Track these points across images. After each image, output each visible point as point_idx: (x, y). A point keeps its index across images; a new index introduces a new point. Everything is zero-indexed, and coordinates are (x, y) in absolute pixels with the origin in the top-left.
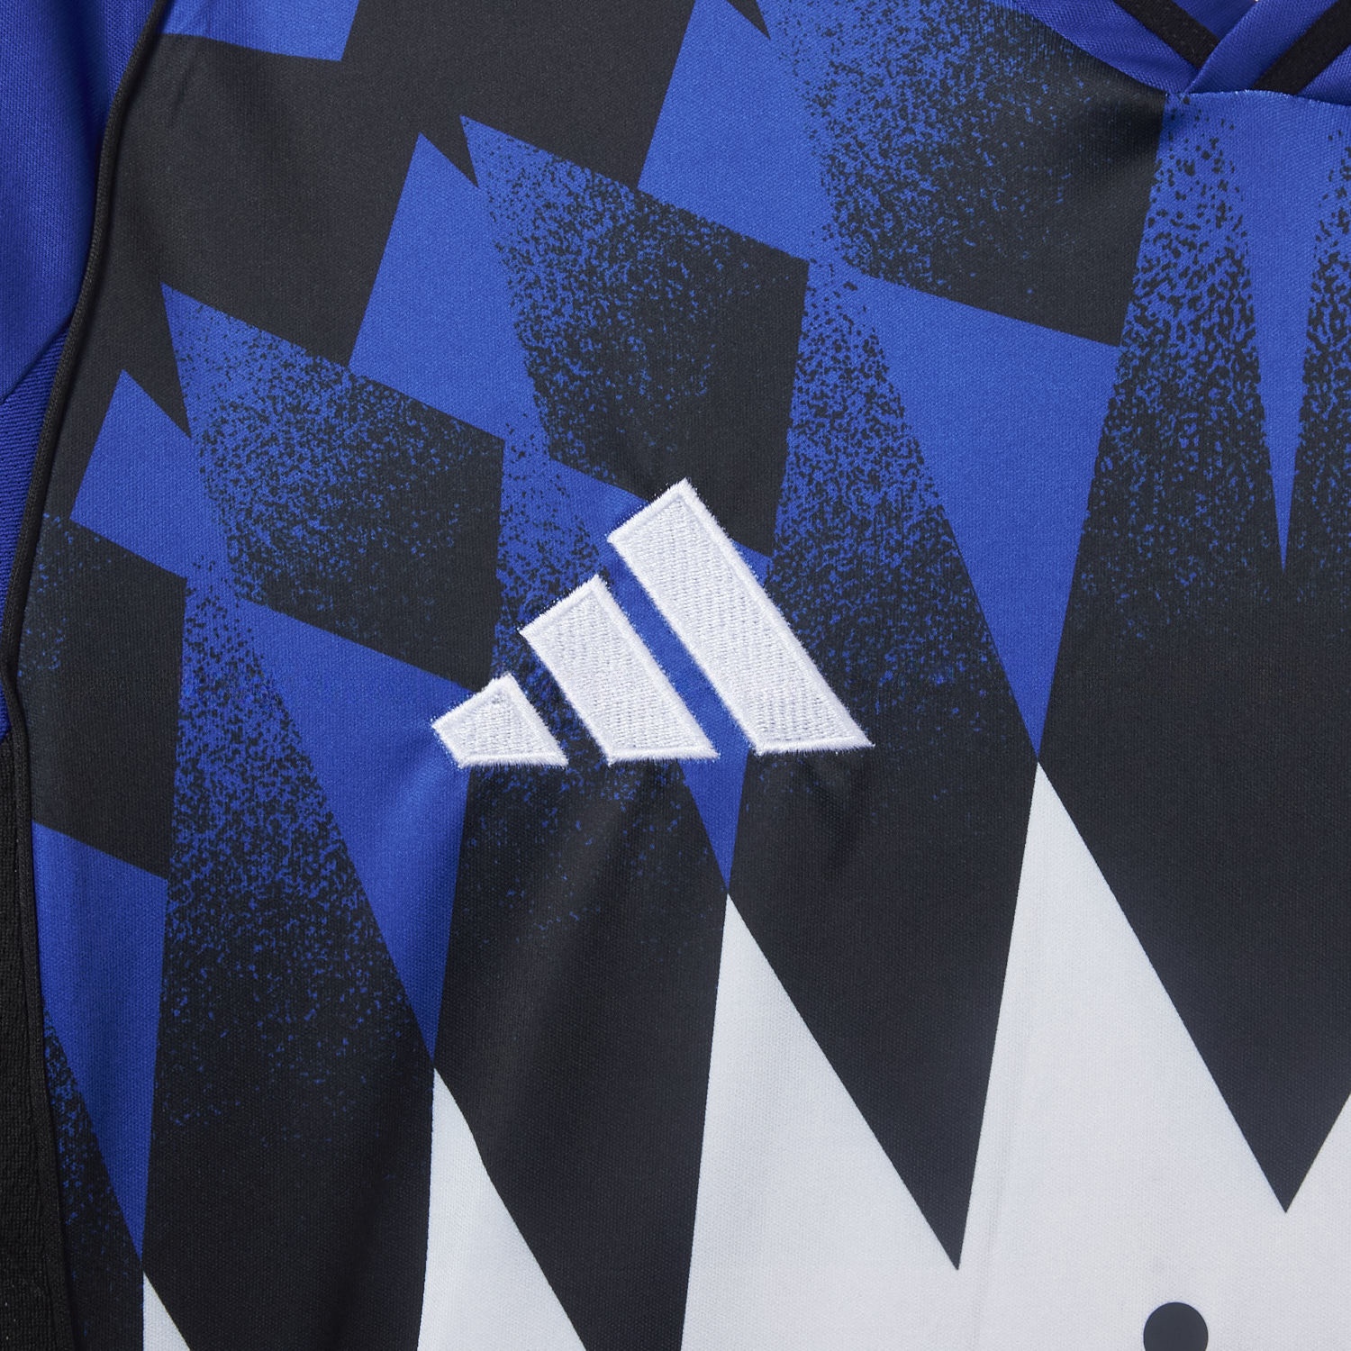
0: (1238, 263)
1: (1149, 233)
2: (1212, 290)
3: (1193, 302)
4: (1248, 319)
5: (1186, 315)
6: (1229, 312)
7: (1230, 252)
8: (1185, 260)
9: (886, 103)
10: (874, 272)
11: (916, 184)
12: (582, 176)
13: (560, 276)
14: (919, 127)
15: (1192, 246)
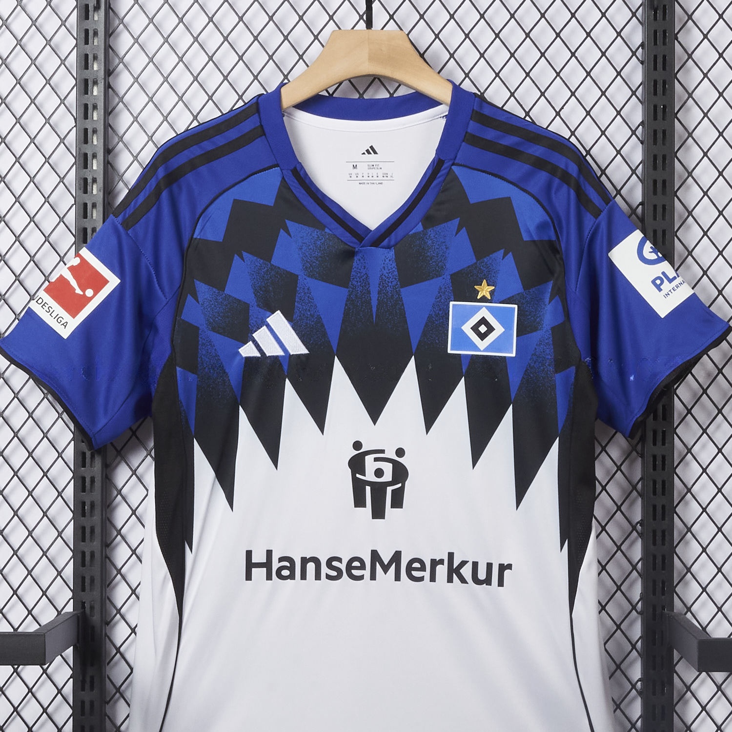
0: (367, 275)
1: (353, 270)
2: (363, 280)
3: (360, 282)
4: (369, 284)
5: (359, 284)
6: (365, 283)
7: (366, 274)
8: (359, 275)
9: (311, 249)
10: (309, 276)
11: (315, 263)
12: (262, 261)
13: (258, 277)
14: (316, 253)
15: (360, 272)
